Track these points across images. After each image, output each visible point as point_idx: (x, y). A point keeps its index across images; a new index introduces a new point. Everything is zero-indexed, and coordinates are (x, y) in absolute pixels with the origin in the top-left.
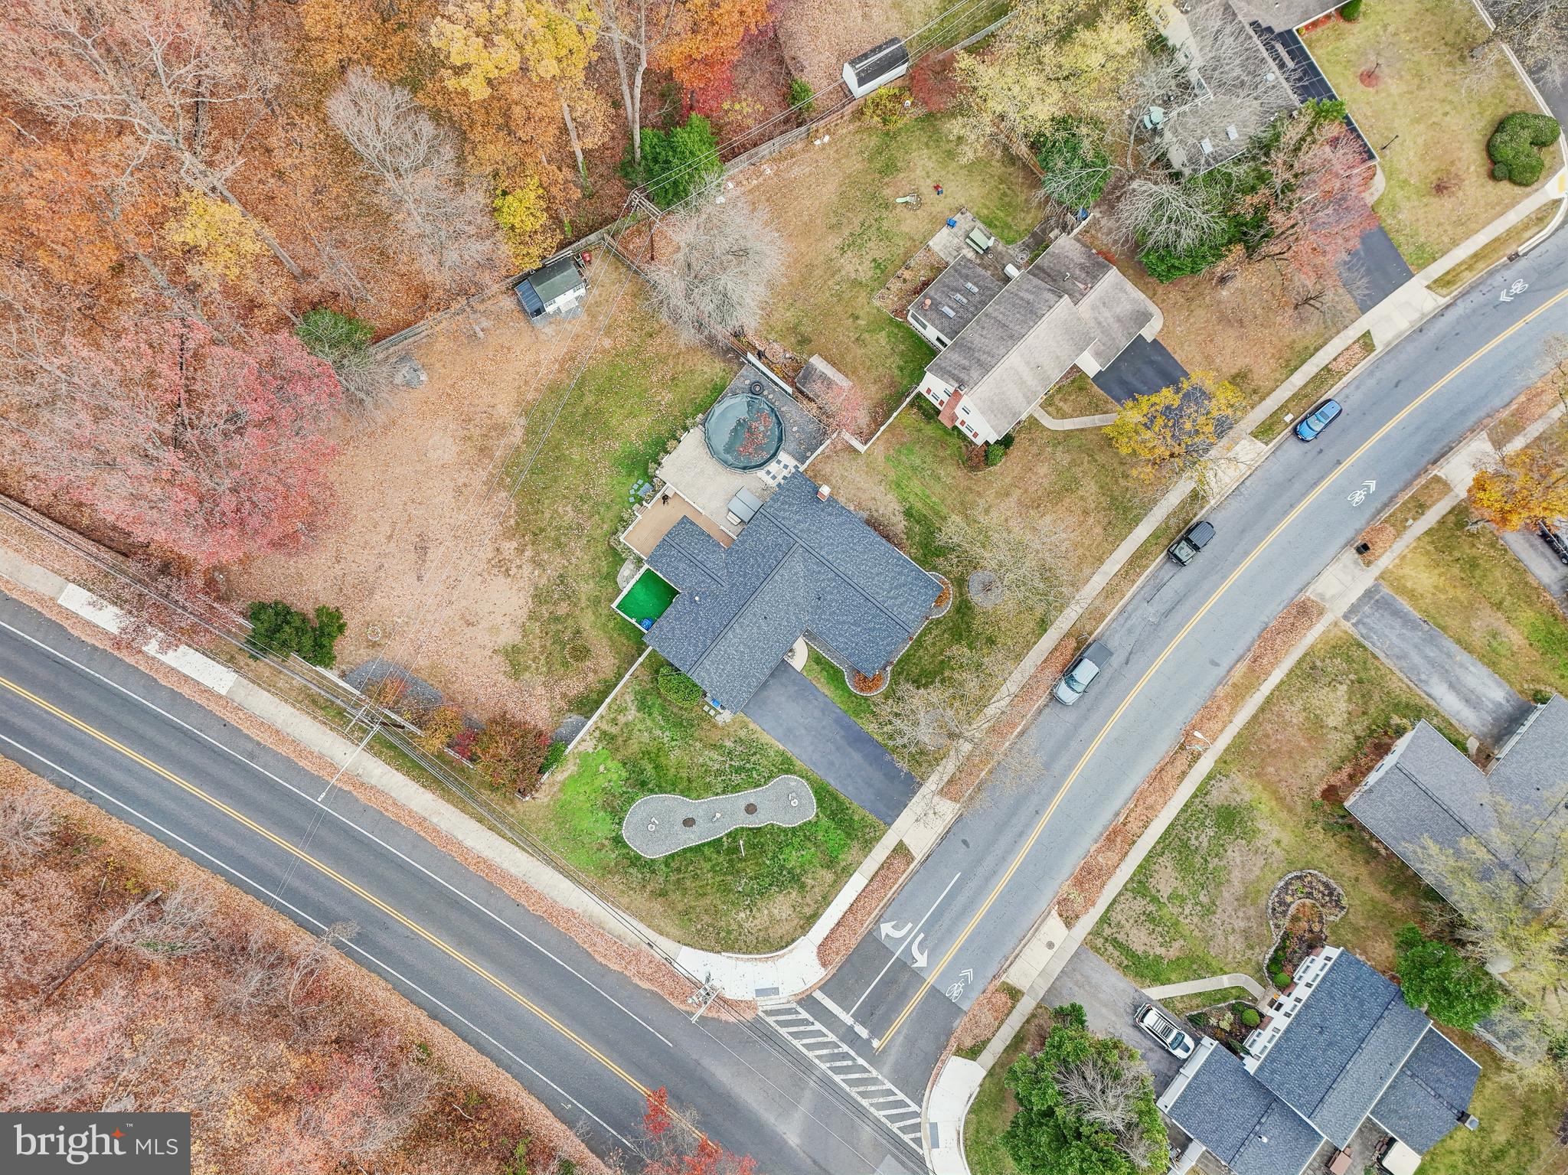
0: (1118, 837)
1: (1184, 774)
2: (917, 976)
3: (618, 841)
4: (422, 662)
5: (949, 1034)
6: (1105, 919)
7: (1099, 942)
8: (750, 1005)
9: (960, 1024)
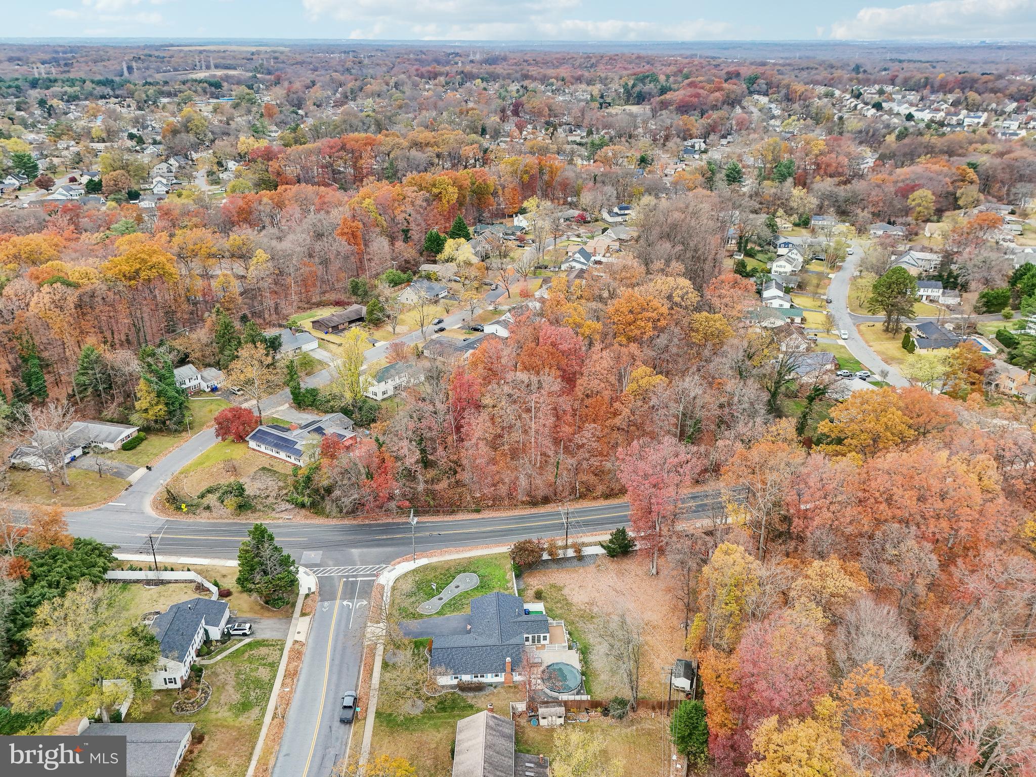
0: (291, 675)
1: (276, 709)
2: (343, 598)
3: (475, 572)
4: (581, 571)
5: (320, 595)
6: (282, 650)
7: (279, 643)
8: (395, 565)
9: (318, 598)
